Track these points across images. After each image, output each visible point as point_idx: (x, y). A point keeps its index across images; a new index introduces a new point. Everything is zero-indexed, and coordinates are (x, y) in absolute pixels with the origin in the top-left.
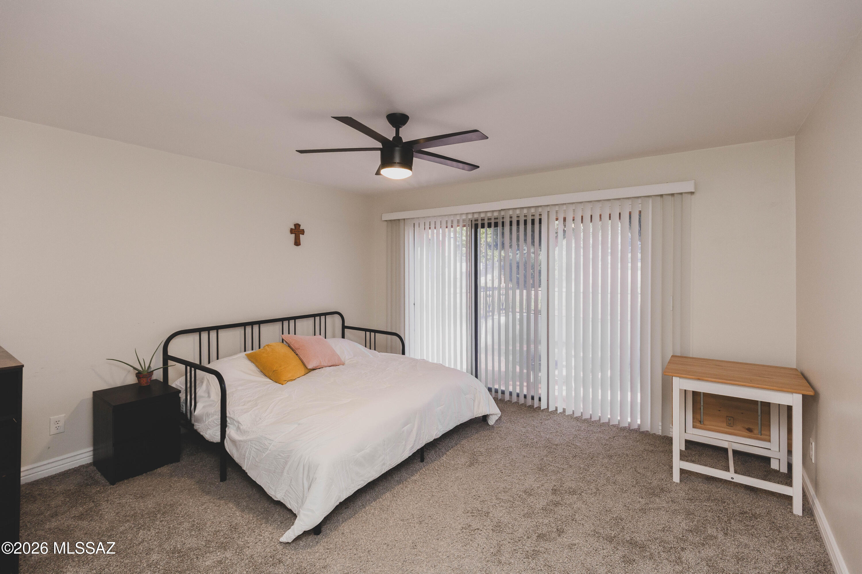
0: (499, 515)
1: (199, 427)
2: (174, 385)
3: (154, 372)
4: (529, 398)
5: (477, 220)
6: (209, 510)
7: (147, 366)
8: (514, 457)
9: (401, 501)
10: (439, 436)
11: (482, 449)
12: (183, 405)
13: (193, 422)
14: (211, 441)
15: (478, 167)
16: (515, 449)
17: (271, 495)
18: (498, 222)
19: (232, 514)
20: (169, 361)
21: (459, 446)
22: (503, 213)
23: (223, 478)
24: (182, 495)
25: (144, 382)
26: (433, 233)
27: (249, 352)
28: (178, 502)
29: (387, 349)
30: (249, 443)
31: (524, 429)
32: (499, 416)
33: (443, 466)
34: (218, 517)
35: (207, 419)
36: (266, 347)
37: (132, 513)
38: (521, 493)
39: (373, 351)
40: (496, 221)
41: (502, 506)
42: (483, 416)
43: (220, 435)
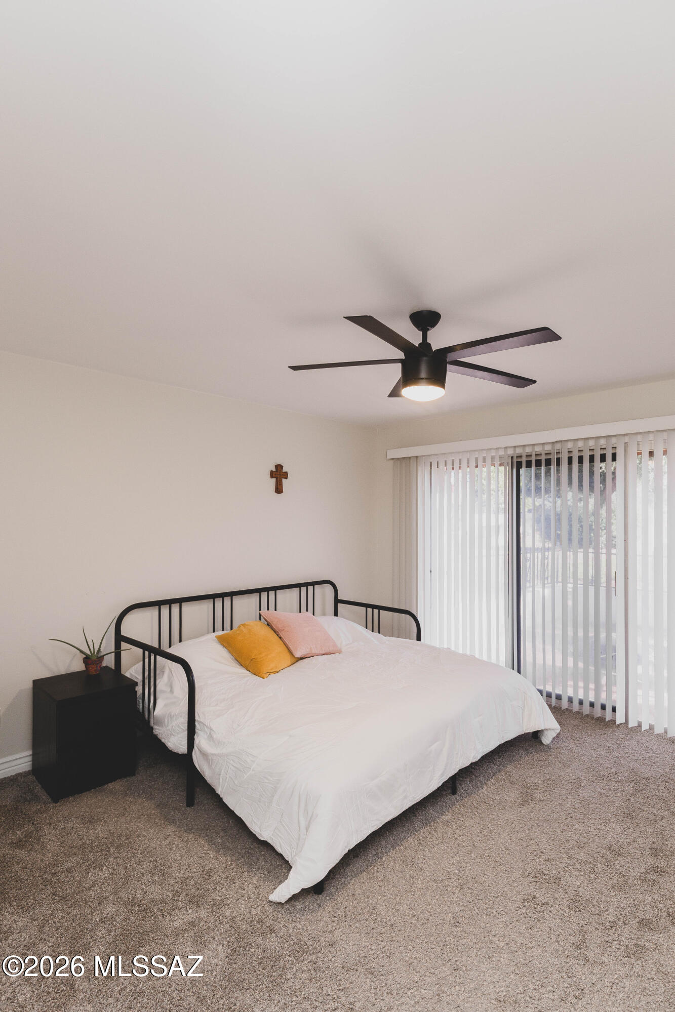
0: (575, 883)
1: (159, 731)
2: (127, 675)
3: (105, 657)
4: (598, 707)
5: (521, 457)
6: (174, 846)
7: (96, 649)
8: (584, 794)
9: (430, 852)
10: (477, 759)
11: (537, 780)
12: (139, 701)
13: (152, 724)
14: (175, 751)
15: (535, 382)
16: (585, 782)
17: (255, 831)
18: (551, 459)
19: (204, 855)
20: (122, 643)
21: (503, 773)
22: (558, 446)
23: (190, 803)
24: (139, 822)
25: (93, 670)
26: (457, 475)
27: (220, 633)
28: (134, 833)
29: (397, 632)
30: (226, 758)
31: (594, 752)
32: (558, 731)
33: (485, 802)
34: (186, 857)
35: (170, 722)
36: (242, 627)
37: (80, 843)
38: (604, 851)
39: (376, 634)
40: (548, 457)
41: (579, 870)
42: (533, 732)
43: (187, 745)
